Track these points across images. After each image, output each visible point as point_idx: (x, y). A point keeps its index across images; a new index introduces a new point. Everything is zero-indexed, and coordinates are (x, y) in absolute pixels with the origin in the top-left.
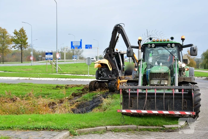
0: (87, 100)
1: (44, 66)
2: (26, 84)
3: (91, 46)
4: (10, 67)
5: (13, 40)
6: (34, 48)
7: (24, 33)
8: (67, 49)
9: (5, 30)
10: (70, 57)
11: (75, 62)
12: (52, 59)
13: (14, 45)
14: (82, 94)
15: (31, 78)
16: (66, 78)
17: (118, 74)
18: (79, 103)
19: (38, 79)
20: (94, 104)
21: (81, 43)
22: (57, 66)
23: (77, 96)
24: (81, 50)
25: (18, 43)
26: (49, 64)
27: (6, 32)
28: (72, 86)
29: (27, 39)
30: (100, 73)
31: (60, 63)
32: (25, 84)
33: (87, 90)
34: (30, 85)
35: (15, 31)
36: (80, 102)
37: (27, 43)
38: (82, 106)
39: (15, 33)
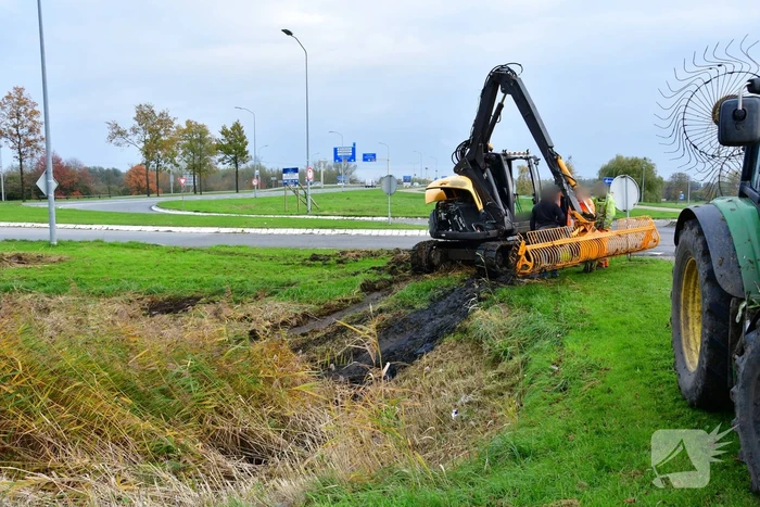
0: (411, 307)
1: (280, 198)
2: (230, 250)
3: (374, 155)
4: (210, 202)
5: (220, 147)
6: (263, 164)
7: (241, 133)
8: (325, 163)
9: (204, 126)
10: (332, 178)
11: (344, 189)
12: (296, 183)
13: (222, 156)
14: (391, 283)
15: (247, 230)
16: (333, 228)
17: (503, 222)
18: (388, 316)
19: (264, 231)
20: (438, 322)
21: (354, 149)
22: (309, 198)
23: (378, 290)
24: (352, 164)
25: (229, 153)
26: (291, 193)
27: (207, 132)
28: (354, 254)
29: (246, 144)
30: (443, 218)
31: (314, 191)
32: (227, 249)
33: (405, 270)
34: (241, 250)
35: (224, 128)
36: (390, 315)
37: (246, 153)
38: (397, 327)
39: (222, 133)
